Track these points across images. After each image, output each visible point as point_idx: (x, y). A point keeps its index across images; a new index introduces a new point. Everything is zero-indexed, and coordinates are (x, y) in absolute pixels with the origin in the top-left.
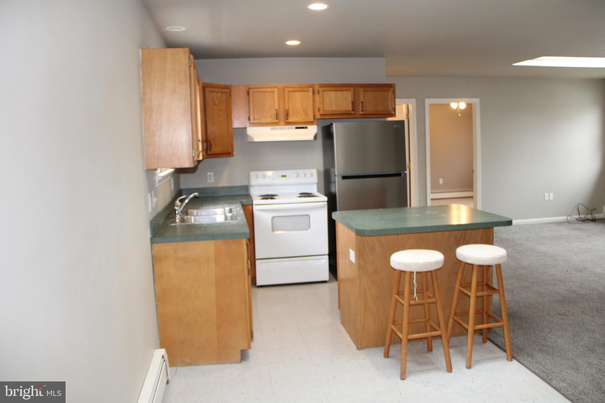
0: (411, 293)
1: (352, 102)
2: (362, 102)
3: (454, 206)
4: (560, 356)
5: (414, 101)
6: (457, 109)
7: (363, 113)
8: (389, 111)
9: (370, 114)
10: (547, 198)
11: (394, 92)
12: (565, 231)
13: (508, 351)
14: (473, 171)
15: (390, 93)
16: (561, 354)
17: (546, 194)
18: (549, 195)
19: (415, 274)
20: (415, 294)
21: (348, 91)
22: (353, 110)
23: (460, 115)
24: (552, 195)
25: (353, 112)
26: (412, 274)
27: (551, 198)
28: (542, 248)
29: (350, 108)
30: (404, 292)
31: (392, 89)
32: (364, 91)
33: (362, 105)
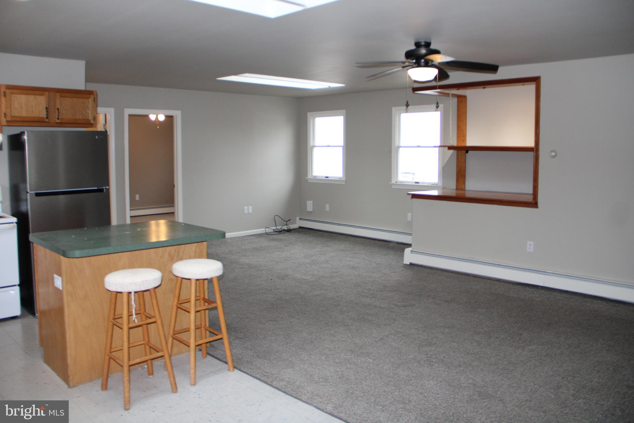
0: (130, 315)
1: (47, 108)
2: (58, 109)
3: (153, 223)
4: (276, 358)
5: (112, 110)
6: (155, 120)
7: (58, 121)
8: (89, 120)
9: (67, 123)
10: (246, 212)
11: (95, 100)
12: (264, 243)
13: (230, 362)
14: (174, 186)
15: (91, 100)
16: (277, 357)
17: (246, 208)
18: (248, 208)
19: (133, 294)
20: (134, 316)
21: (41, 95)
22: (47, 118)
23: (158, 127)
24: (250, 207)
25: (47, 120)
26: (130, 294)
27: (250, 211)
28: (245, 260)
29: (43, 114)
30: (122, 314)
31: (92, 96)
32: (61, 97)
33: (59, 112)
